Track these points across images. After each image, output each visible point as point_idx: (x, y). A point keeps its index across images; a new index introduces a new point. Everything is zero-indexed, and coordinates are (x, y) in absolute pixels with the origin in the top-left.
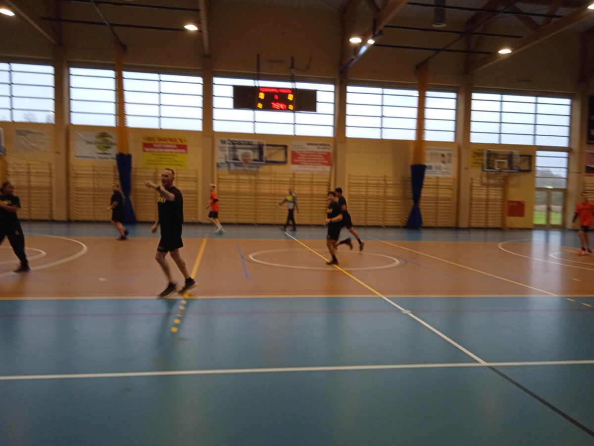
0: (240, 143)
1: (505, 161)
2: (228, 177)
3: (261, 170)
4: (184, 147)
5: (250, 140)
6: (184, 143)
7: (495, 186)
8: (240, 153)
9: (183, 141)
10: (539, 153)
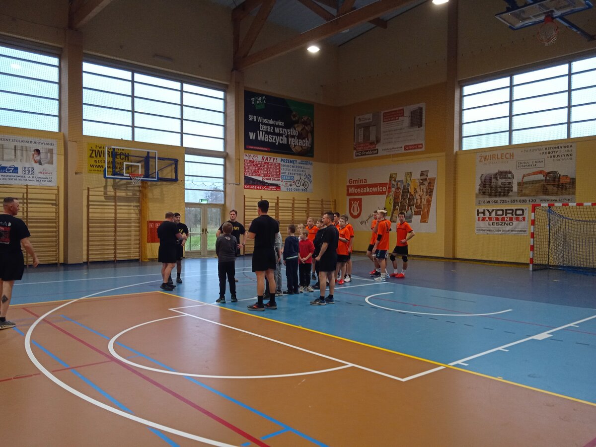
1: (140, 165)
7: (127, 199)
10: (188, 157)
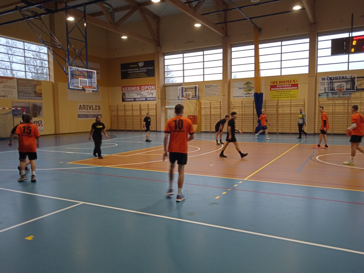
0: (336, 78)
2: (327, 102)
3: (353, 96)
4: (296, 85)
5: (344, 76)
6: (296, 83)
8: (336, 85)
9: (296, 82)
